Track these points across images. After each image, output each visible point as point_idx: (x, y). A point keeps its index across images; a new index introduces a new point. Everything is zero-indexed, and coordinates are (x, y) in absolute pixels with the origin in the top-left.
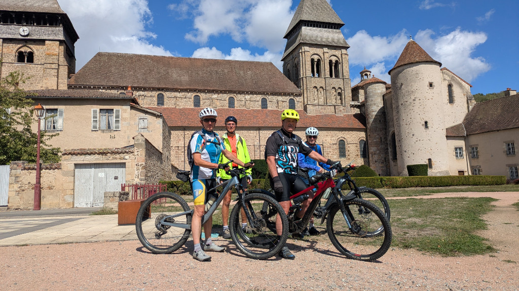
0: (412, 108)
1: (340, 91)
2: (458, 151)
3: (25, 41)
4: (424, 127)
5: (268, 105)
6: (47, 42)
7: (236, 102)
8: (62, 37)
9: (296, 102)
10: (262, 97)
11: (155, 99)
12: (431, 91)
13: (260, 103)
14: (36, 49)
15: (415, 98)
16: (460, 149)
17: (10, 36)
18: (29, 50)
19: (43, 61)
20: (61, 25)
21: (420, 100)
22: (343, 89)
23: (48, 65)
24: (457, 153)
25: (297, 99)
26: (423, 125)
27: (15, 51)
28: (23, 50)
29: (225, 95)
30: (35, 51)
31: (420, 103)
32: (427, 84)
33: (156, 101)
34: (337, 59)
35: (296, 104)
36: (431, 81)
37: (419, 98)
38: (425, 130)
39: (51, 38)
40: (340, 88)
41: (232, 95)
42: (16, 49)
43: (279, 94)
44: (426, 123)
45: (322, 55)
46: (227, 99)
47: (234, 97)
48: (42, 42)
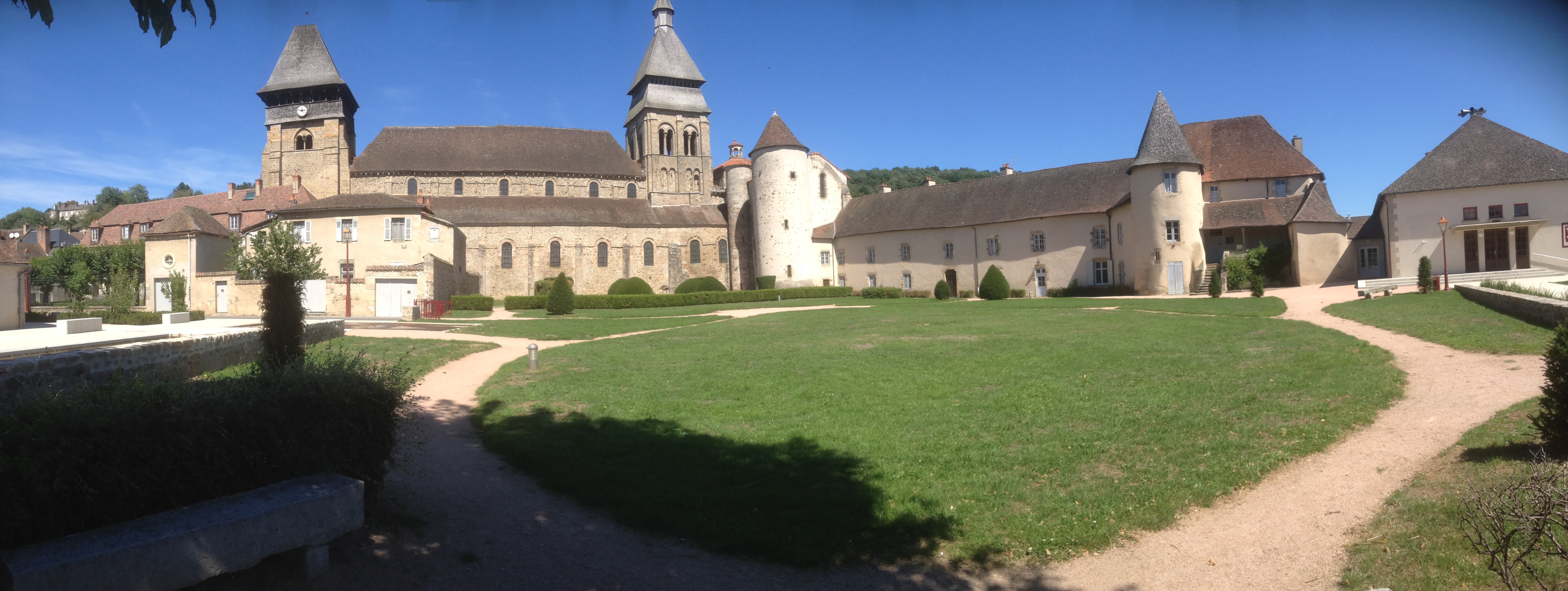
0: (771, 203)
1: (697, 173)
2: (825, 256)
3: (304, 124)
4: (783, 227)
5: (599, 192)
6: (326, 121)
7: (555, 188)
8: (342, 115)
9: (637, 188)
10: (591, 181)
11: (452, 187)
12: (792, 182)
13: (588, 189)
14: (315, 132)
15: (774, 191)
16: (827, 253)
17: (289, 120)
18: (307, 133)
19: (322, 146)
20: (340, 99)
21: (779, 193)
22: (701, 170)
23: (328, 150)
24: (823, 258)
25: (638, 185)
26: (782, 224)
27: (293, 136)
28: (301, 134)
29: (542, 178)
30: (314, 134)
31: (779, 197)
32: (788, 174)
33: (453, 189)
34: (695, 130)
35: (637, 192)
36: (793, 171)
37: (779, 192)
38: (785, 231)
39: (329, 116)
40: (697, 170)
41: (550, 179)
42: (295, 134)
43: (615, 178)
44: (786, 221)
45: (674, 125)
46: (544, 183)
47: (553, 181)
48: (320, 122)
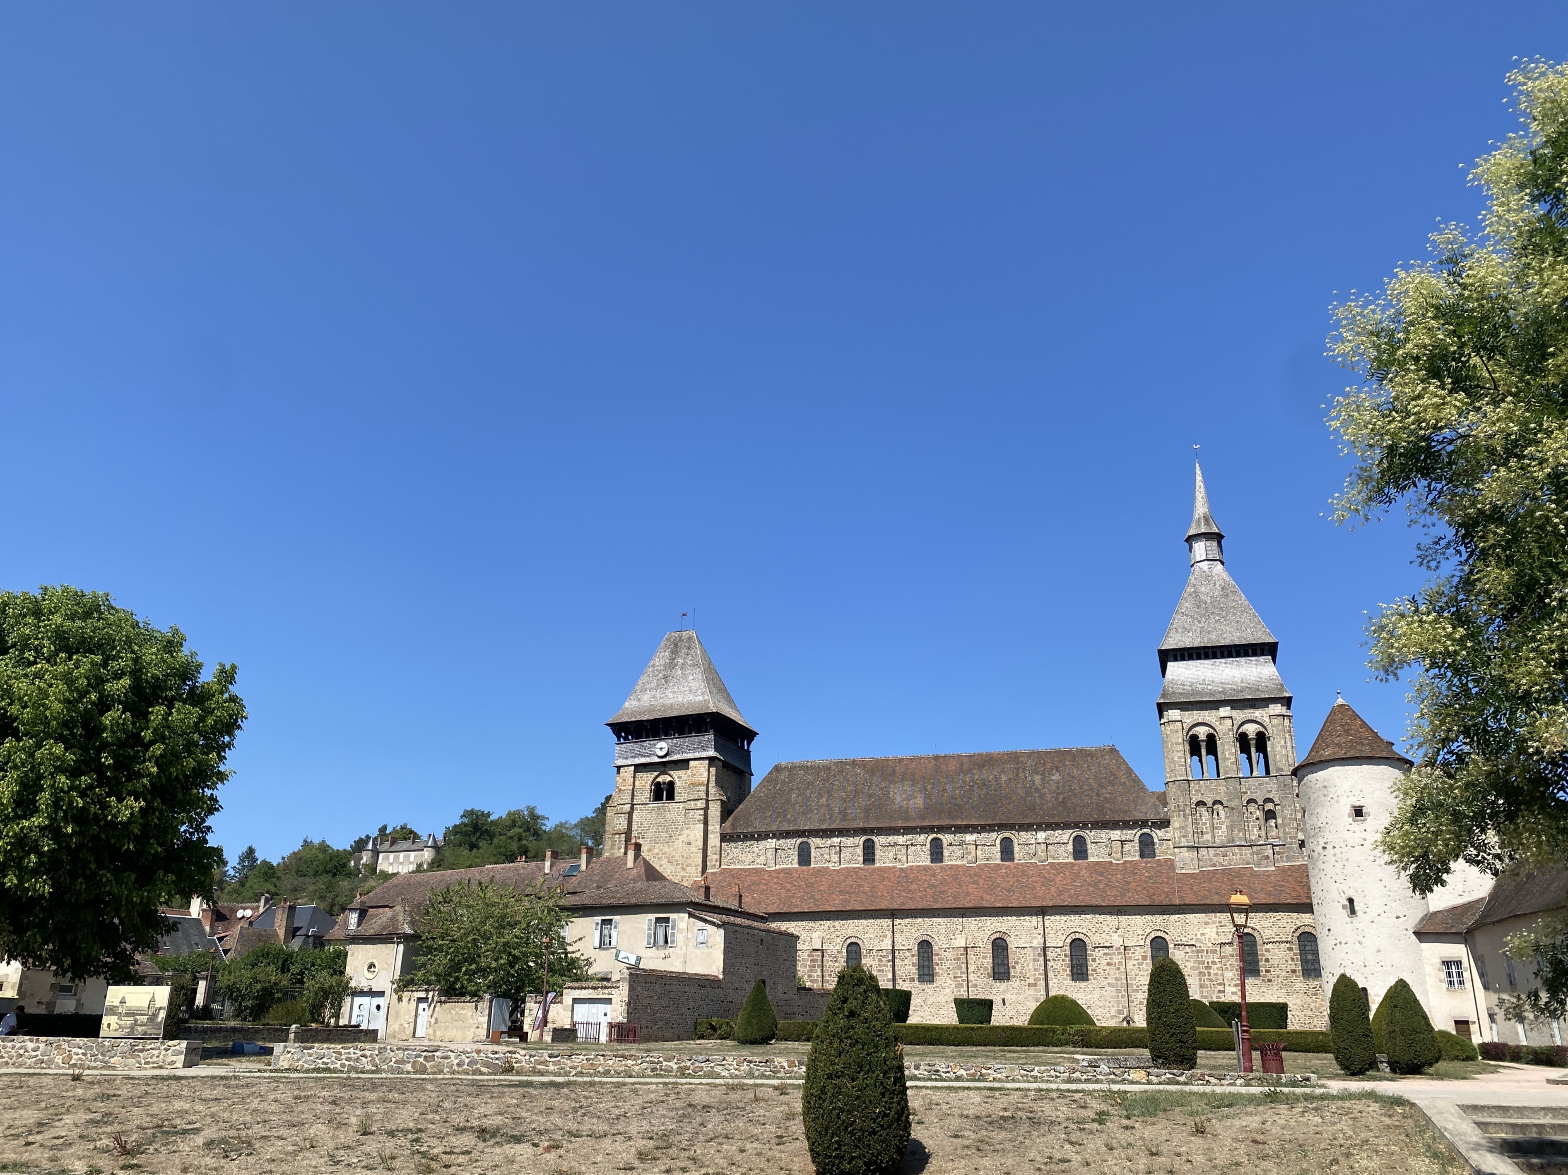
0: (1322, 866)
1: (1269, 806)
2: (1454, 970)
3: (664, 766)
4: (1345, 913)
5: (1089, 851)
6: (691, 763)
7: (1016, 848)
8: (712, 753)
9: (1156, 840)
10: (1075, 834)
11: (860, 851)
12: (1357, 826)
13: (1070, 847)
14: (679, 777)
15: (1326, 843)
16: (1458, 963)
17: (643, 760)
18: (669, 779)
19: (685, 797)
20: (712, 732)
21: (1334, 847)
23: (692, 802)
24: (1449, 975)
25: (1159, 834)
26: (1344, 907)
27: (650, 782)
28: (660, 779)
29: (994, 835)
30: (677, 780)
31: (1335, 855)
32: (1348, 810)
33: (861, 854)
34: (1261, 729)
35: (1157, 845)
36: (1358, 804)
37: (1332, 844)
38: (1349, 920)
39: (697, 755)
40: (1269, 800)
41: (1007, 834)
42: (652, 779)
43: (1117, 825)
44: (1351, 901)
45: (1218, 724)
46: (998, 842)
47: (1012, 837)
48: (683, 764)
